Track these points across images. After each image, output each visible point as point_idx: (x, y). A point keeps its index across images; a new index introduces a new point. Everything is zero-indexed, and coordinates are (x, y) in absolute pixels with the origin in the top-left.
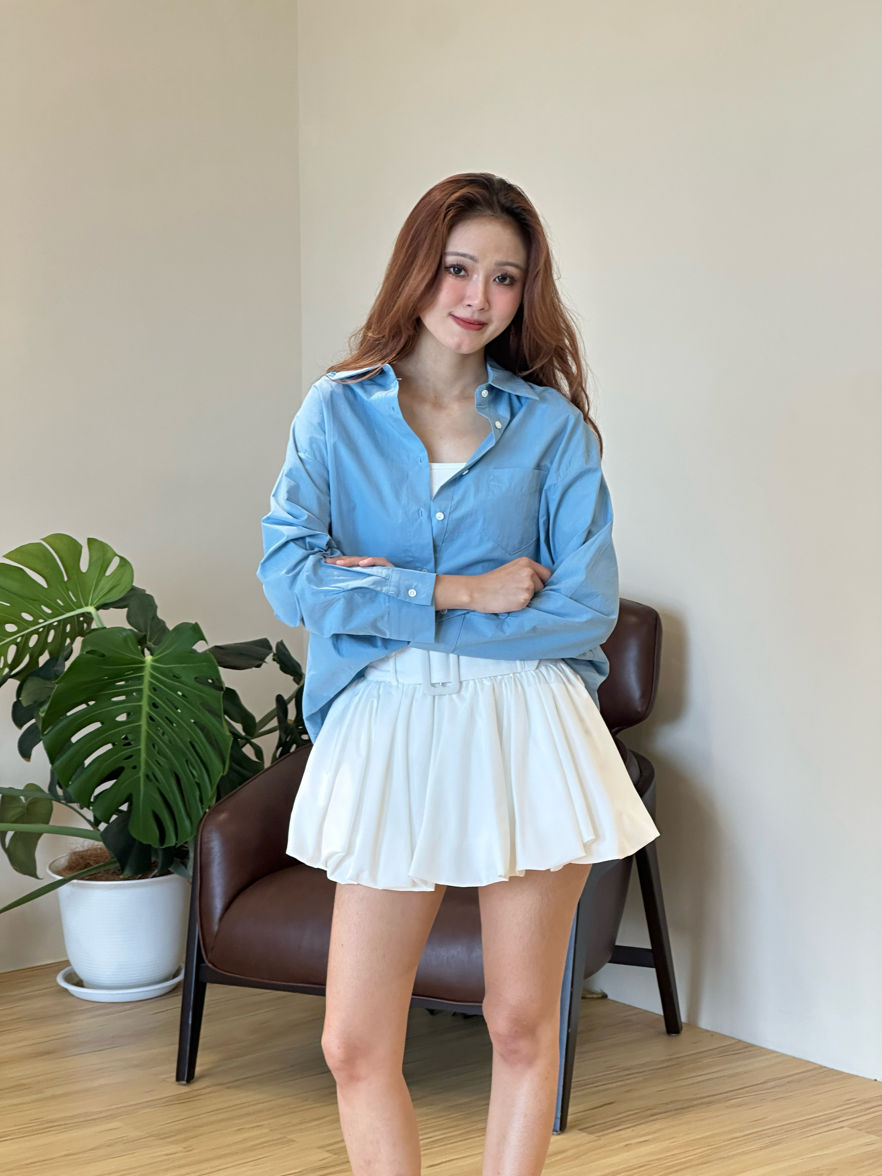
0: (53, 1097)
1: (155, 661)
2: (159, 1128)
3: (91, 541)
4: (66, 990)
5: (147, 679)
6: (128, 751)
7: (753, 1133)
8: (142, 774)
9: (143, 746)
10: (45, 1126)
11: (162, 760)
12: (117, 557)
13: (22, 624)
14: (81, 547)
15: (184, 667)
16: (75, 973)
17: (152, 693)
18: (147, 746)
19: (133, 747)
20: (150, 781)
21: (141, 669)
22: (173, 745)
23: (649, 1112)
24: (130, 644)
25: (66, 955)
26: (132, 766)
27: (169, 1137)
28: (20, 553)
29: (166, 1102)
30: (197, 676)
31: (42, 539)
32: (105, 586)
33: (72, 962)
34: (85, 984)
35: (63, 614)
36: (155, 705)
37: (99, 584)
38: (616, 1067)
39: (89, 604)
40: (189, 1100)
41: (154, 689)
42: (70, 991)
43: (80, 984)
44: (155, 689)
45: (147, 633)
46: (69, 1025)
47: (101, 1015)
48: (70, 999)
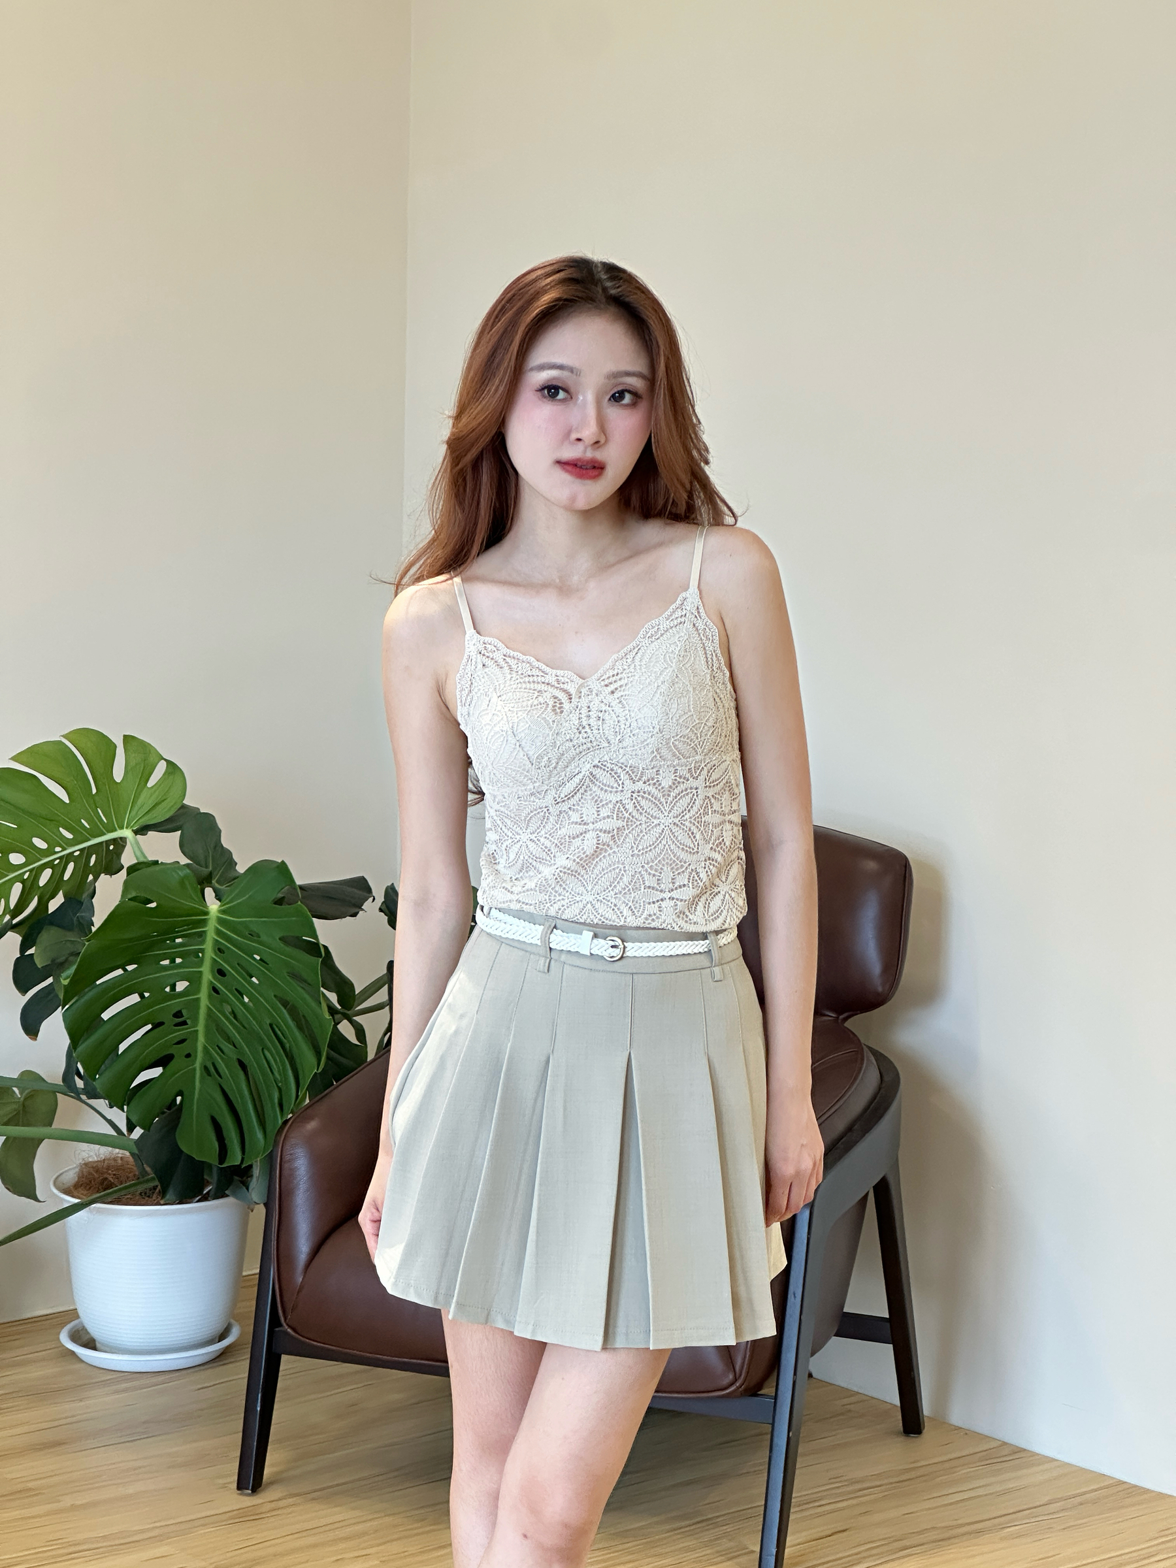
0: (72, 1508)
1: (223, 912)
3: (127, 739)
4: (73, 1353)
5: (211, 935)
6: (181, 1033)
8: (198, 1065)
9: (201, 1028)
11: (227, 1047)
12: (163, 761)
13: (31, 853)
14: (115, 747)
15: (264, 921)
16: (84, 1329)
17: (215, 955)
18: (207, 1027)
19: (187, 1029)
20: (209, 1074)
21: (204, 923)
22: (246, 1029)
24: (188, 887)
25: (73, 1302)
26: (185, 1053)
28: (31, 755)
29: (229, 1518)
30: (281, 935)
31: (63, 736)
32: (146, 801)
33: (81, 1314)
34: (98, 1345)
35: (89, 840)
36: (221, 973)
37: (138, 798)
38: (842, 1479)
39: (125, 826)
41: (220, 950)
42: (79, 1356)
43: (91, 1344)
45: (211, 869)
46: (82, 1404)
47: (125, 1390)
48: (78, 1366)
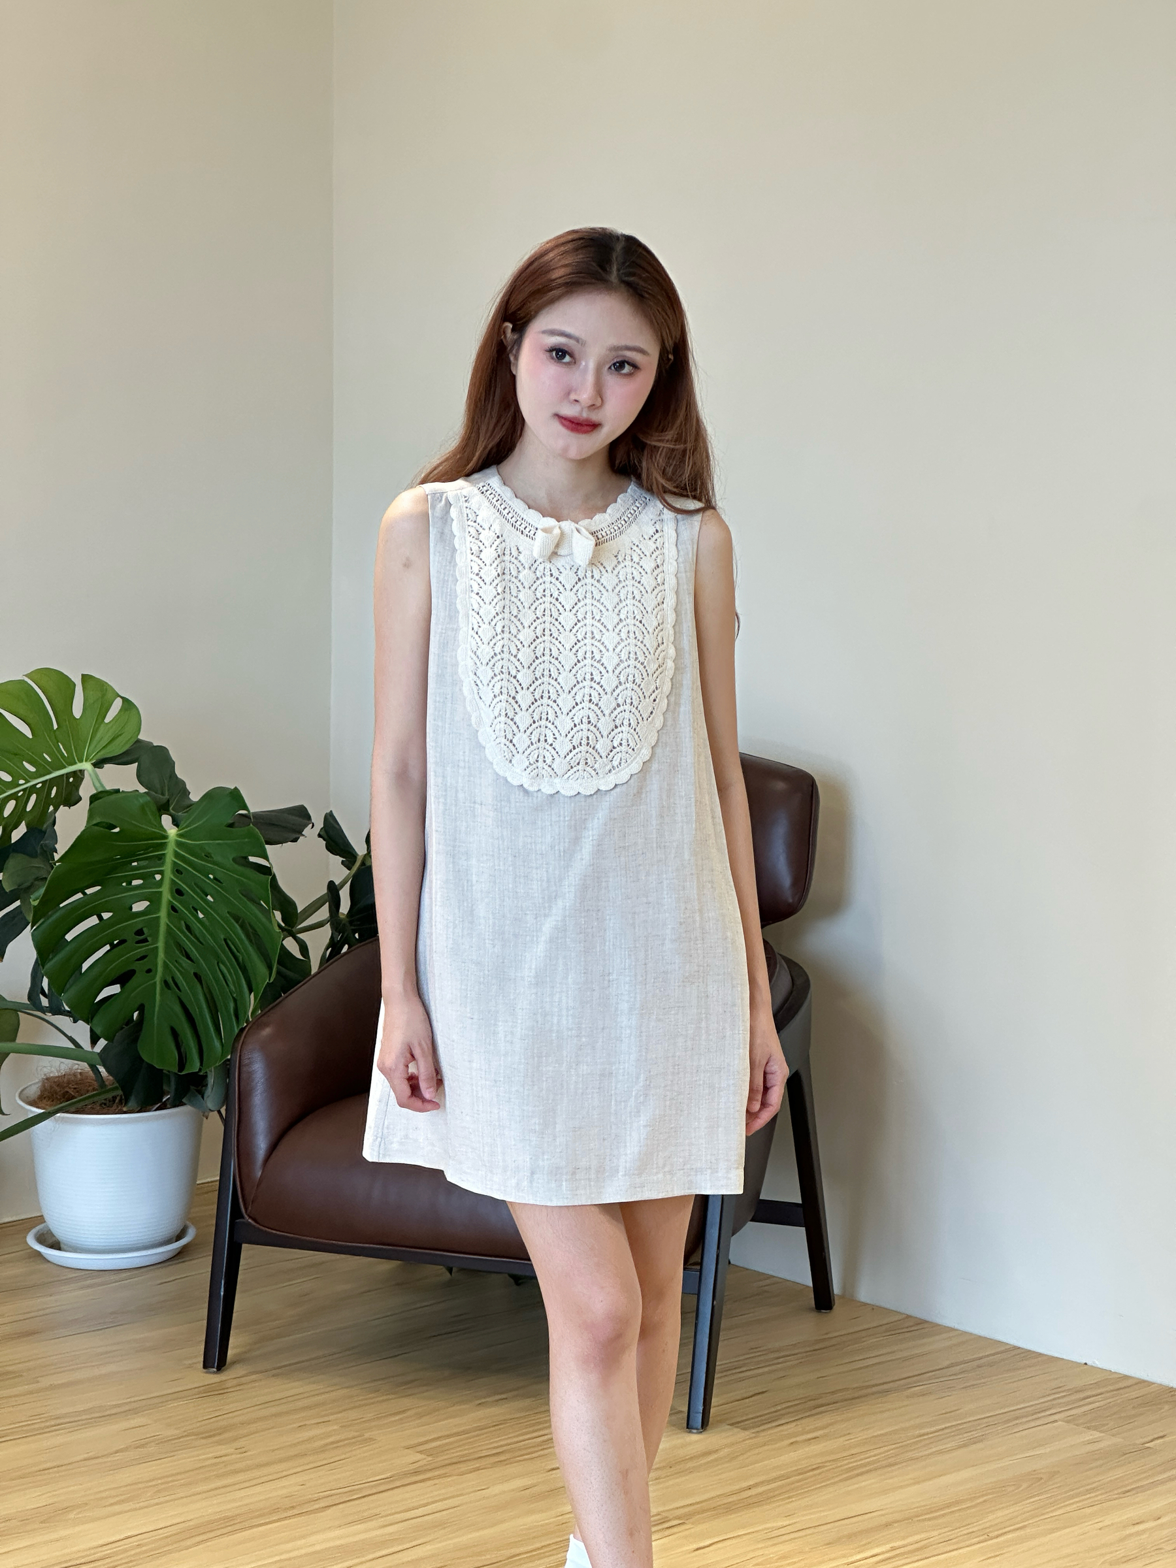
0: (52, 1387)
1: (181, 836)
2: (198, 1425)
3: (85, 678)
4: (39, 1254)
5: (170, 858)
6: (141, 950)
7: (946, 1428)
8: (158, 979)
9: (161, 944)
10: (53, 1423)
11: (185, 962)
12: (119, 699)
14: (74, 685)
15: (221, 841)
16: (50, 1232)
17: (175, 876)
18: (166, 943)
19: (148, 946)
20: (169, 988)
21: (163, 846)
22: (201, 943)
23: (812, 1403)
24: (149, 813)
25: (40, 1209)
26: (146, 969)
27: (214, 1435)
29: (200, 1393)
30: (234, 855)
31: (26, 676)
32: (104, 735)
33: (46, 1218)
34: (62, 1246)
35: (50, 773)
36: (179, 892)
37: (96, 732)
38: (761, 1349)
39: (85, 759)
40: (226, 1391)
42: (45, 1256)
43: (56, 1245)
44: (177, 871)
45: (167, 797)
46: (52, 1298)
47: (89, 1287)
48: (46, 1266)
